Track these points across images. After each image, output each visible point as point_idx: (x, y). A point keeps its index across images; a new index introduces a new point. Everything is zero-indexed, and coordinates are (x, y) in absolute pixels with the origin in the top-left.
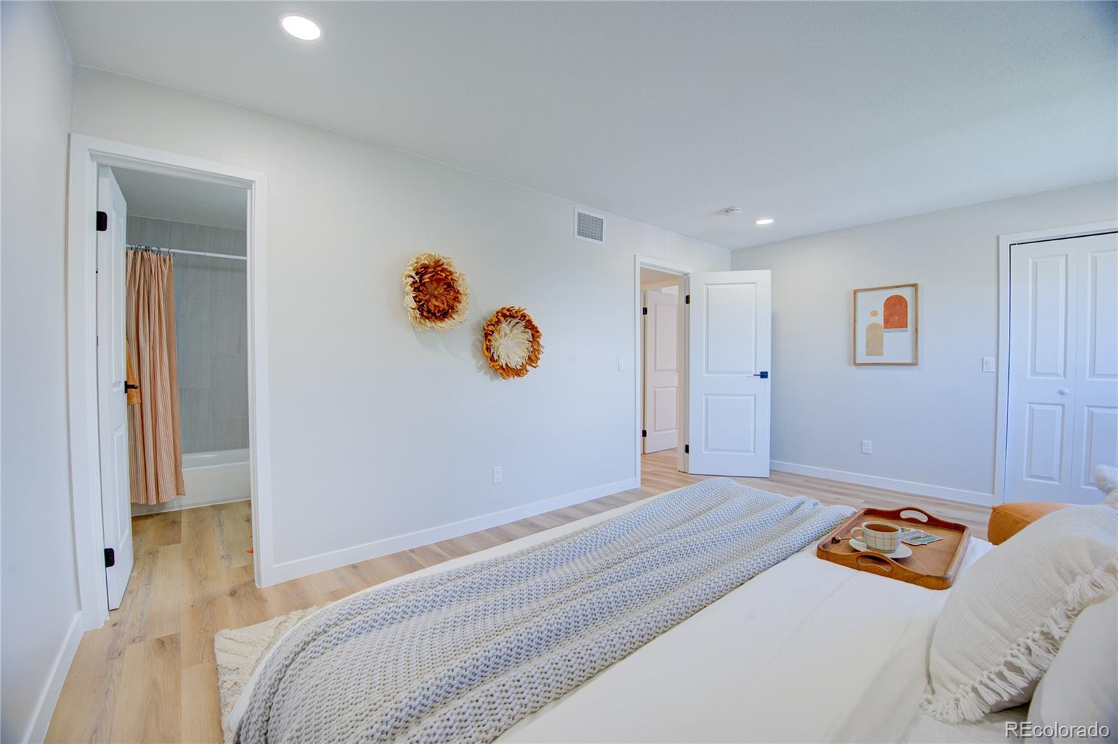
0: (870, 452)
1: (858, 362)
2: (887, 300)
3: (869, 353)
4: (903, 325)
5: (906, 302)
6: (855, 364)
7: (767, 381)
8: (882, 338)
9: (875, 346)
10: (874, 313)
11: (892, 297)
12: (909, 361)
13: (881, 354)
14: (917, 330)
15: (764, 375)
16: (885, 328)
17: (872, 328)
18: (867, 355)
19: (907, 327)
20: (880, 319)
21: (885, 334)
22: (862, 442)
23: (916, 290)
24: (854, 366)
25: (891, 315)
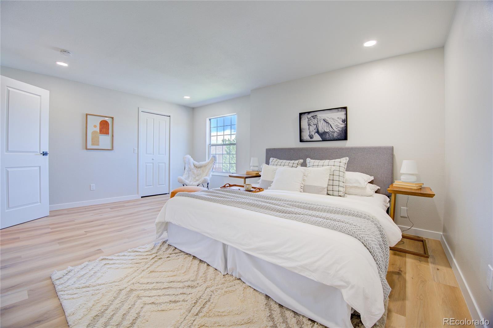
0: (94, 189)
1: (88, 148)
2: (101, 122)
3: (93, 144)
4: (107, 133)
5: (109, 124)
6: (87, 149)
7: (47, 157)
8: (98, 138)
9: (95, 141)
10: (95, 126)
11: (103, 120)
12: (110, 149)
13: (98, 145)
14: (113, 136)
15: (45, 154)
16: (100, 133)
17: (94, 133)
18: (92, 145)
19: (109, 134)
20: (98, 129)
21: (100, 136)
22: (90, 185)
23: (113, 120)
24: (86, 151)
25: (102, 128)
